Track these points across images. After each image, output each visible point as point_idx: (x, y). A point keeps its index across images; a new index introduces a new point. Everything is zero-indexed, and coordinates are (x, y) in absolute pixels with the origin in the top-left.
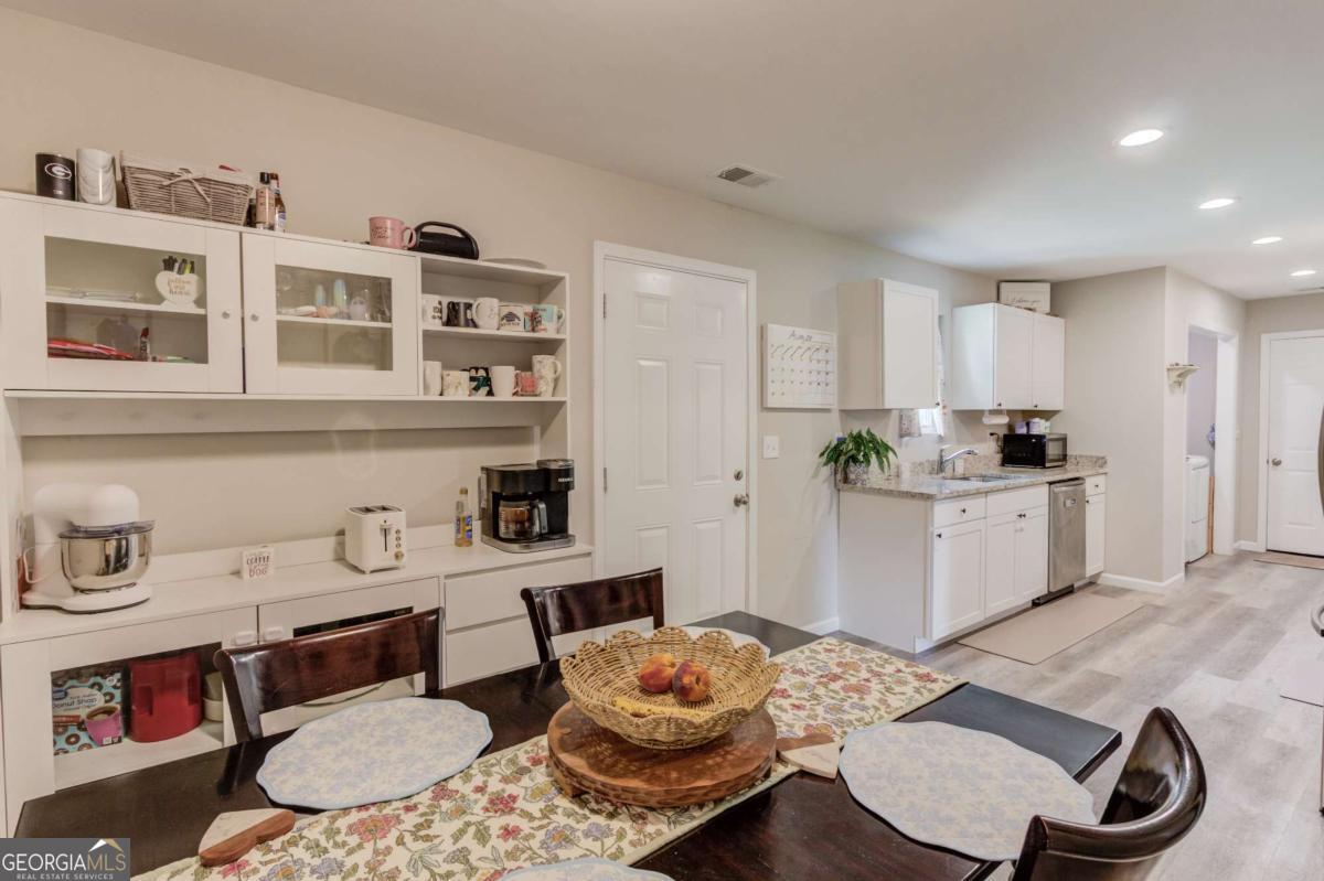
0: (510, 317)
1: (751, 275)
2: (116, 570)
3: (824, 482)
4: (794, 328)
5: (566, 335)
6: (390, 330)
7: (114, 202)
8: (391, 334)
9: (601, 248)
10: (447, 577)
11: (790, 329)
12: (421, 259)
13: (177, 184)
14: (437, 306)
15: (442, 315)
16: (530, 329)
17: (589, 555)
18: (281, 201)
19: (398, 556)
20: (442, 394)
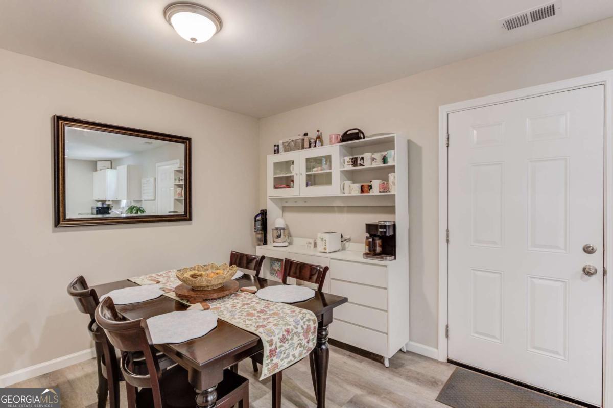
0: (373, 159)
5: (395, 164)
6: (331, 172)
7: (284, 151)
8: (331, 174)
9: (443, 110)
10: (331, 259)
12: (340, 145)
13: (289, 143)
14: (349, 160)
15: (351, 163)
16: (384, 163)
17: (386, 266)
18: (319, 138)
19: (325, 249)
20: (350, 193)
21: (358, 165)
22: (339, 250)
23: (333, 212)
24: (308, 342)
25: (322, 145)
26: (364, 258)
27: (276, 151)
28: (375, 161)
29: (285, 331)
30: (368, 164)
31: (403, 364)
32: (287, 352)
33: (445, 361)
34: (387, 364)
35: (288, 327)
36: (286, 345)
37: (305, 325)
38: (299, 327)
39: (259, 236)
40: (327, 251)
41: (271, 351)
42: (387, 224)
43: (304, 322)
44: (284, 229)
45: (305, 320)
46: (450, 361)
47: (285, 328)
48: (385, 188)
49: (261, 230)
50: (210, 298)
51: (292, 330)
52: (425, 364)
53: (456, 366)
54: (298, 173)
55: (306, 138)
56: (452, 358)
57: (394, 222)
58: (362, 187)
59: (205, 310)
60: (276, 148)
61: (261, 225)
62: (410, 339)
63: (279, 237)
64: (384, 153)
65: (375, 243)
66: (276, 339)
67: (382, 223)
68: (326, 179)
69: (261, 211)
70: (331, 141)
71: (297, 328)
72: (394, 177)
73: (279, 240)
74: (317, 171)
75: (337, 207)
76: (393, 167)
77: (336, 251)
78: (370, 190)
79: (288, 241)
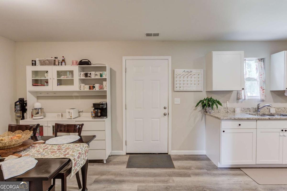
1: (170, 58)
2: (37, 114)
3: (200, 111)
4: (185, 70)
5: (107, 77)
6: (73, 79)
7: (39, 65)
8: (73, 80)
9: (124, 58)
11: (183, 70)
12: (79, 66)
13: (44, 61)
14: (83, 74)
15: (84, 75)
16: (101, 77)
17: (104, 121)
18: (64, 60)
19: (71, 117)
20: (84, 90)
21: (88, 77)
22: (77, 117)
23: (73, 99)
24: (86, 157)
25: (65, 65)
26: (93, 119)
27: (34, 64)
28: (97, 75)
29: (79, 153)
30: (93, 77)
31: (111, 160)
32: (79, 163)
33: (126, 154)
34: (105, 162)
35: (79, 151)
36: (80, 160)
37: (85, 149)
38: (83, 150)
39: (19, 115)
40: (72, 118)
41: (75, 163)
42: (104, 103)
43: (84, 148)
44: (40, 109)
45: (84, 147)
46: (127, 154)
47: (78, 152)
48: (101, 88)
49: (20, 111)
50: (18, 150)
51: (81, 152)
52: (119, 157)
53: (129, 155)
54: (51, 78)
55: (56, 60)
56: (128, 152)
57: (106, 102)
58: (90, 86)
59: (19, 157)
60: (34, 62)
61: (20, 107)
62: (112, 150)
63: (38, 113)
64: (101, 72)
65: (98, 112)
66: (76, 158)
67: (102, 103)
68: (71, 82)
69: (19, 99)
70: (73, 64)
71: (82, 151)
72: (106, 83)
73: (37, 115)
74: (63, 78)
75: (75, 96)
76: (106, 79)
77: (76, 118)
78: (93, 88)
79: (43, 115)
